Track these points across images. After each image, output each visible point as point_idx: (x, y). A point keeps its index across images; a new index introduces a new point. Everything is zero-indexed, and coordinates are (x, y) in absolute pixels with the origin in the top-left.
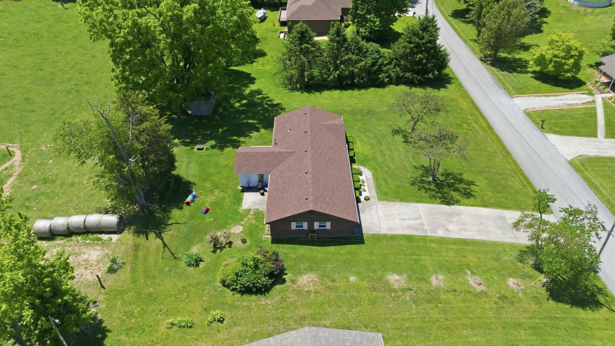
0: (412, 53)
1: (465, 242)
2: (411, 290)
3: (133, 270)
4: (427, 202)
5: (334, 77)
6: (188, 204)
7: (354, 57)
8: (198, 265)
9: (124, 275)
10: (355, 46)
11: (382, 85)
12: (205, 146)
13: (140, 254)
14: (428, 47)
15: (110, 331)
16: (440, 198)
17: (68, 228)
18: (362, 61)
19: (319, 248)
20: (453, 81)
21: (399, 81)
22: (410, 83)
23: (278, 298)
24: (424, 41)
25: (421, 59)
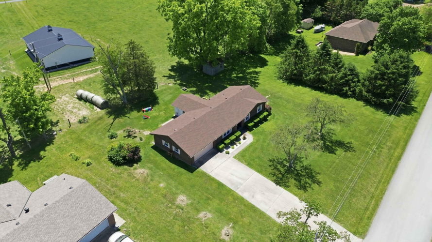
0: (376, 78)
1: (254, 209)
2: (182, 209)
3: (88, 127)
4: (265, 175)
5: (310, 79)
6: (143, 111)
7: (330, 68)
8: (111, 139)
9: (83, 126)
10: (334, 61)
11: (344, 95)
12: (188, 89)
13: (99, 122)
14: (390, 77)
15: (53, 144)
16: (278, 178)
17: (86, 97)
18: (335, 73)
19: (168, 162)
20: (415, 114)
21: (359, 97)
22: (368, 102)
23: (119, 171)
24: (388, 72)
25: (381, 85)
